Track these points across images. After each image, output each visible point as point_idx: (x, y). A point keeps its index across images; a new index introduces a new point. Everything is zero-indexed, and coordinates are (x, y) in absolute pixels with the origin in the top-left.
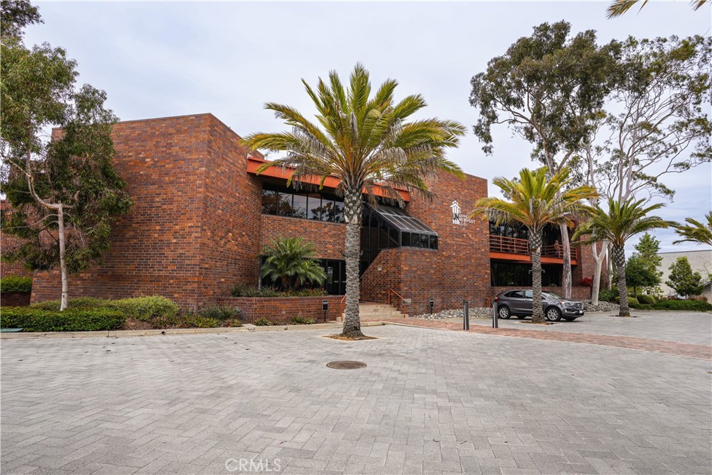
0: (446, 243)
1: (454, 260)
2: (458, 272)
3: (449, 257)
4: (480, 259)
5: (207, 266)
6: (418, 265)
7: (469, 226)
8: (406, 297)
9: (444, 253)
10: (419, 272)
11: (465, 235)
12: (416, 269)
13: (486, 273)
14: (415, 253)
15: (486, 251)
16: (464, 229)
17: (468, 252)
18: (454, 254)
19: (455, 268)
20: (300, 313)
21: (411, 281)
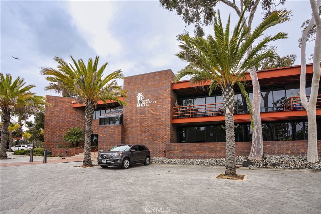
0: (132, 119)
1: (137, 128)
2: (140, 135)
3: (134, 127)
4: (160, 125)
5: (48, 139)
6: (107, 133)
7: (151, 105)
8: (100, 149)
9: (131, 125)
10: (107, 137)
11: (147, 112)
12: (106, 135)
13: (165, 134)
14: (106, 127)
15: (166, 119)
16: (146, 108)
17: (149, 122)
18: (138, 125)
19: (138, 133)
20: (63, 154)
21: (103, 141)
